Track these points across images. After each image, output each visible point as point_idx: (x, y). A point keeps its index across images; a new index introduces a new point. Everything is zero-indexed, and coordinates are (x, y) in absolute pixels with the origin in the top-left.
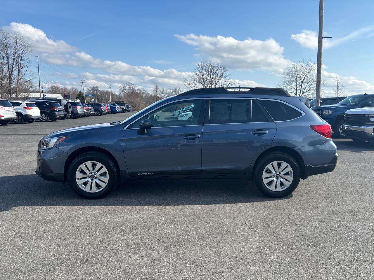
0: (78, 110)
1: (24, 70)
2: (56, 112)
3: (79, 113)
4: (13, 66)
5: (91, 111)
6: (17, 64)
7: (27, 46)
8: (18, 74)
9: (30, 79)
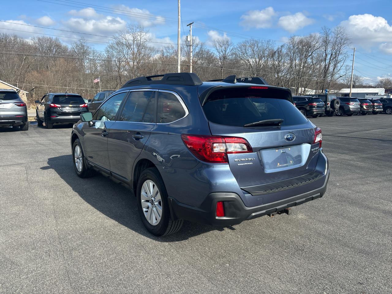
0: (350, 106)
1: (339, 65)
2: (314, 109)
3: (351, 110)
4: (330, 62)
5: (377, 108)
6: (334, 60)
7: (347, 39)
8: (333, 70)
9: (345, 74)
